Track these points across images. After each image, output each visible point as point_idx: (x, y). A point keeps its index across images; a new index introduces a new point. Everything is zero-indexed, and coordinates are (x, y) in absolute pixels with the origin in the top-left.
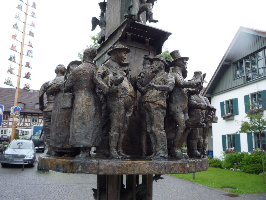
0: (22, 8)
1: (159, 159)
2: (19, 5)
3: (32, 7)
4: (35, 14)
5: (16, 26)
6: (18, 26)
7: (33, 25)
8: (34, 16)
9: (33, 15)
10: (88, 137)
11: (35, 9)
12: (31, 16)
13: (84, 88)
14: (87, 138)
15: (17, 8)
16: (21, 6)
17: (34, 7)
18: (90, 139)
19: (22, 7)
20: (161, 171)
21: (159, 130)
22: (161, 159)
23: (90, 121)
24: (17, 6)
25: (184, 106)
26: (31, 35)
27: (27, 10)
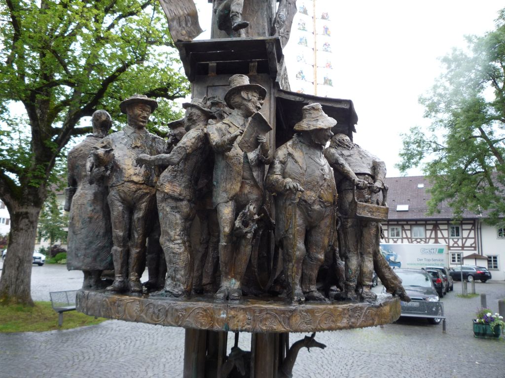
0: (306, 43)
1: (163, 296)
2: (301, 39)
3: (324, 35)
4: (329, 45)
5: (301, 74)
6: (304, 74)
7: (329, 66)
8: (329, 49)
9: (325, 49)
10: (79, 255)
11: (329, 37)
12: (324, 51)
13: (83, 178)
14: (78, 257)
15: (298, 43)
16: (304, 39)
17: (327, 34)
18: (82, 257)
19: (306, 40)
20: (158, 319)
21: (168, 240)
22: (166, 296)
23: (82, 228)
24: (299, 41)
25: (231, 189)
26: (327, 83)
27: (315, 43)
